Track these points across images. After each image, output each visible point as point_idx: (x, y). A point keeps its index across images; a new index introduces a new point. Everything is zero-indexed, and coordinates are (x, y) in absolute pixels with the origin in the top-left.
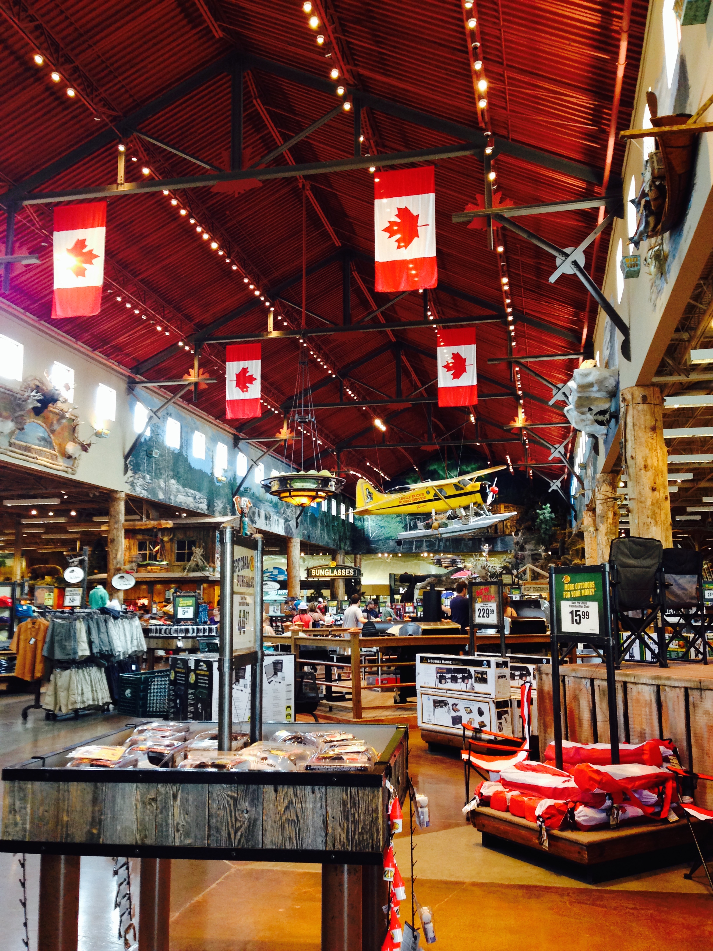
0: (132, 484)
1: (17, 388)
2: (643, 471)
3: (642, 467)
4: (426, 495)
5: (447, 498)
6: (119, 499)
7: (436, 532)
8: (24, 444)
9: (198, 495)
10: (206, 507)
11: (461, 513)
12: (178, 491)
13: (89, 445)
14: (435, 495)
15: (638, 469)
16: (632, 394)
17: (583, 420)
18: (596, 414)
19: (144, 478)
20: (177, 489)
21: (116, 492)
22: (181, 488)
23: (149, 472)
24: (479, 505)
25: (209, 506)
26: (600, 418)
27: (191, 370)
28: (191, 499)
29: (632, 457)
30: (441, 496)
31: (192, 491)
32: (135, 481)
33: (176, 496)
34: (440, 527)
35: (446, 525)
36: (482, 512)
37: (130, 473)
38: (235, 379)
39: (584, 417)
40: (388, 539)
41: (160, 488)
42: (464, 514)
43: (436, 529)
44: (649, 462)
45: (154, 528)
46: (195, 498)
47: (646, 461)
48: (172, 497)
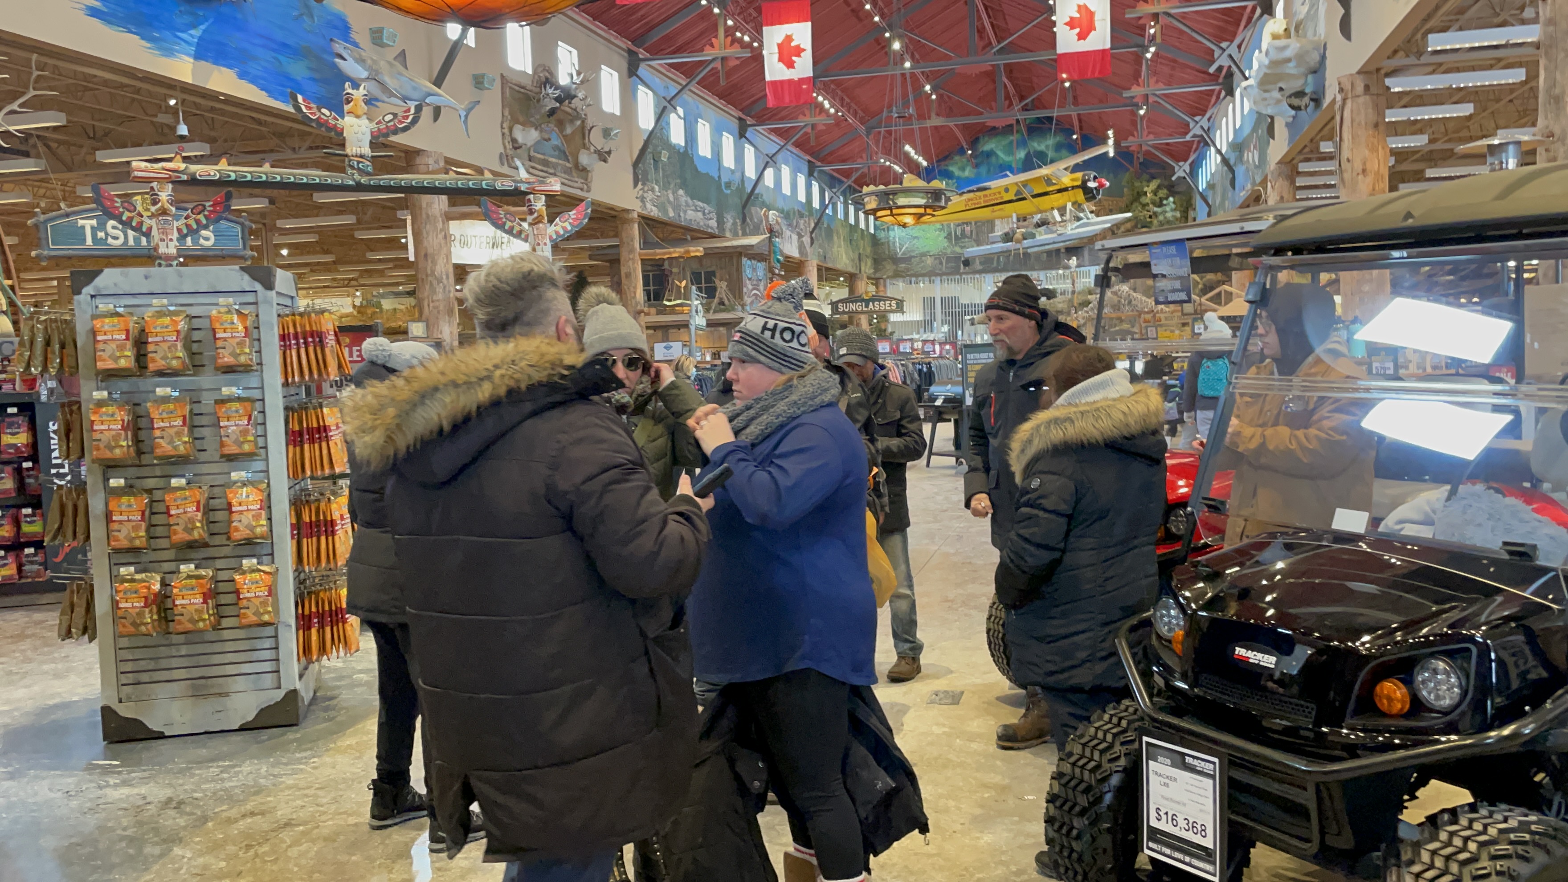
0: (642, 199)
1: (527, 83)
2: (1361, 177)
3: (1360, 171)
4: (1003, 194)
5: (1034, 196)
6: (632, 221)
7: (1018, 246)
8: (542, 157)
9: (708, 208)
10: (716, 225)
11: (1054, 217)
12: (687, 205)
13: (609, 153)
14: (1018, 193)
15: (1354, 174)
16: (1352, 84)
17: (1265, 99)
18: (1290, 96)
19: (653, 190)
20: (686, 202)
21: (627, 211)
22: (689, 199)
23: (657, 182)
24: (1080, 205)
25: (718, 222)
26: (1296, 102)
27: (714, 40)
28: (700, 214)
29: (1348, 160)
30: (1026, 194)
31: (701, 204)
32: (645, 195)
33: (685, 212)
34: (1025, 239)
35: (1033, 236)
36: (1082, 215)
37: (640, 186)
38: (776, 50)
39: (1266, 95)
40: (923, 255)
41: (669, 202)
42: (1058, 219)
43: (1018, 241)
44: (1368, 167)
45: (680, 257)
46: (704, 214)
47: (1364, 164)
48: (682, 214)
